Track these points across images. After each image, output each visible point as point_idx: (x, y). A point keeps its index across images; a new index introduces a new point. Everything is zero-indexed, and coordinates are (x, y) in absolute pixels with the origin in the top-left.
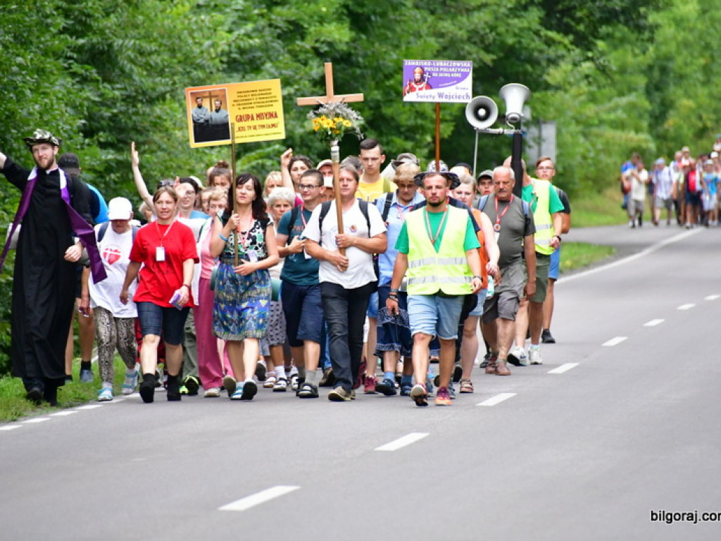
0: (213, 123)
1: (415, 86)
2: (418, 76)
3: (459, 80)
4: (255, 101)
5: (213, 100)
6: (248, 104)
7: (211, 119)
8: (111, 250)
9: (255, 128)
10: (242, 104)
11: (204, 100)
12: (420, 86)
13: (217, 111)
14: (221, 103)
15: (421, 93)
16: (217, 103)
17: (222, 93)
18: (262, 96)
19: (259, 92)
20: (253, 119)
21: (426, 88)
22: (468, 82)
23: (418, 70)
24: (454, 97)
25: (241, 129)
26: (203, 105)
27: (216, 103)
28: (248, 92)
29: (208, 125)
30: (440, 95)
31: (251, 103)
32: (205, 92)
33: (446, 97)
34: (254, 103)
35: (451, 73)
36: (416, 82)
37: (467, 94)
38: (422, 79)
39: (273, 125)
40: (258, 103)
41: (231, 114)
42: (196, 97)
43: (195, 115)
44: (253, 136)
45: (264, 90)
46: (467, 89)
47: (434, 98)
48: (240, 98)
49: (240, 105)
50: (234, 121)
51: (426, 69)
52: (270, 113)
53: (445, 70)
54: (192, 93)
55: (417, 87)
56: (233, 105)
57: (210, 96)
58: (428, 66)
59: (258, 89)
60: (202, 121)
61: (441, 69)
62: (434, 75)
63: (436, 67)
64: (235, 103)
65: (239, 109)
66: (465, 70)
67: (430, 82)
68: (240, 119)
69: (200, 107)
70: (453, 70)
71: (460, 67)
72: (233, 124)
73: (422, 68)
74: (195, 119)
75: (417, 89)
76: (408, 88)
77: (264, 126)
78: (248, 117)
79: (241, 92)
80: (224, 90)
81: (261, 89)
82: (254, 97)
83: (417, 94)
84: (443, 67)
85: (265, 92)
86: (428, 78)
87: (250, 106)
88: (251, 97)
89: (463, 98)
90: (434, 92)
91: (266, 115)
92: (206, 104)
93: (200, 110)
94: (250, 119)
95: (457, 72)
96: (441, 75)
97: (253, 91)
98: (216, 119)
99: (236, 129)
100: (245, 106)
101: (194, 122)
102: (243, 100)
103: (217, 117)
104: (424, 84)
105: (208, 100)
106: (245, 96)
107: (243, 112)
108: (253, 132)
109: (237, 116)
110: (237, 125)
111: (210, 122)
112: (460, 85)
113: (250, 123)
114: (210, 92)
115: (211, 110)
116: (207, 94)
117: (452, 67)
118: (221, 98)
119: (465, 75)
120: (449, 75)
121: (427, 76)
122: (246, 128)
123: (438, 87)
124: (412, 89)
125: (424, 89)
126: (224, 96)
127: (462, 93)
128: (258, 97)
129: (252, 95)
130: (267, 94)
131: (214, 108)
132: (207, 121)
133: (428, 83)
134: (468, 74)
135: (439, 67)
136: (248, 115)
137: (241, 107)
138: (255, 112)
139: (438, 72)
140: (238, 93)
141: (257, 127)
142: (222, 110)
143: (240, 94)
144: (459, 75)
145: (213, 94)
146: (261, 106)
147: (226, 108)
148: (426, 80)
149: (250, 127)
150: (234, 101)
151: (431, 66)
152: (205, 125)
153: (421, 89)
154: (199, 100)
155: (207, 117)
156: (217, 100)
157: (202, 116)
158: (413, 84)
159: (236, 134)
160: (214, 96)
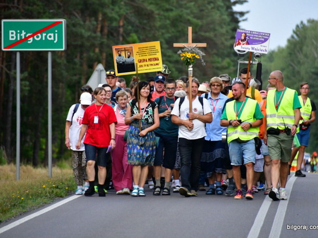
0: (127, 63)
1: (241, 42)
2: (243, 38)
3: (263, 42)
4: (147, 52)
5: (126, 52)
6: (144, 54)
7: (126, 61)
8: (81, 118)
9: (148, 66)
10: (141, 54)
11: (122, 52)
12: (243, 43)
13: (129, 57)
14: (130, 54)
15: (243, 46)
16: (129, 53)
17: (131, 49)
18: (151, 50)
19: (149, 48)
20: (146, 61)
21: (246, 44)
22: (267, 44)
23: (243, 35)
24: (259, 50)
25: (141, 66)
26: (121, 54)
28: (144, 48)
29: (124, 64)
30: (253, 49)
31: (145, 53)
32: (122, 48)
33: (255, 49)
34: (147, 53)
35: (259, 38)
36: (242, 41)
37: (266, 49)
38: (245, 39)
39: (157, 64)
40: (149, 53)
41: (136, 58)
42: (118, 50)
43: (118, 60)
44: (147, 70)
45: (152, 47)
46: (266, 47)
47: (249, 49)
48: (140, 51)
49: (140, 54)
50: (137, 62)
51: (247, 34)
52: (155, 58)
53: (256, 36)
54: (116, 49)
56: (137, 54)
57: (125, 50)
58: (248, 33)
59: (149, 46)
60: (121, 62)
61: (255, 35)
62: (251, 38)
63: (253, 34)
64: (138, 53)
65: (140, 56)
66: (266, 37)
67: (248, 41)
69: (120, 55)
70: (261, 37)
71: (264, 35)
72: (137, 64)
74: (117, 62)
75: (242, 44)
76: (237, 43)
77: (152, 65)
78: (144, 60)
79: (140, 48)
80: (132, 47)
81: (150, 46)
82: (147, 50)
83: (241, 46)
84: (256, 34)
85: (152, 48)
86: (248, 39)
87: (145, 54)
88: (145, 50)
89: (264, 51)
90: (250, 46)
91: (153, 59)
92: (123, 54)
93: (120, 57)
94: (145, 61)
95: (263, 38)
97: (146, 47)
98: (128, 61)
99: (138, 66)
100: (142, 55)
101: (117, 63)
102: (141, 52)
103: (129, 60)
104: (245, 42)
105: (124, 52)
106: (142, 50)
107: (142, 58)
108: (147, 68)
109: (139, 60)
110: (139, 64)
111: (125, 63)
112: (263, 44)
113: (145, 63)
114: (125, 48)
115: (126, 57)
116: (123, 49)
117: (260, 35)
118: (131, 51)
119: (266, 40)
120: (257, 39)
121: (247, 38)
122: (143, 66)
123: (252, 44)
124: (239, 44)
125: (245, 44)
126: (132, 50)
127: (264, 48)
128: (149, 50)
129: (146, 49)
130: (153, 49)
131: (127, 56)
132: (124, 62)
133: (247, 42)
135: (254, 34)
136: (144, 59)
137: (141, 55)
138: (147, 57)
139: (253, 37)
140: (139, 48)
141: (149, 65)
142: (131, 57)
143: (140, 49)
144: (263, 40)
145: (126, 49)
146: (151, 55)
147: (133, 56)
148: (247, 40)
149: (145, 65)
150: (137, 52)
151: (250, 33)
152: (123, 64)
153: (243, 44)
154: (119, 52)
155: (124, 60)
156: (128, 52)
157: (121, 60)
158: (240, 41)
159: (139, 69)
160: (127, 50)
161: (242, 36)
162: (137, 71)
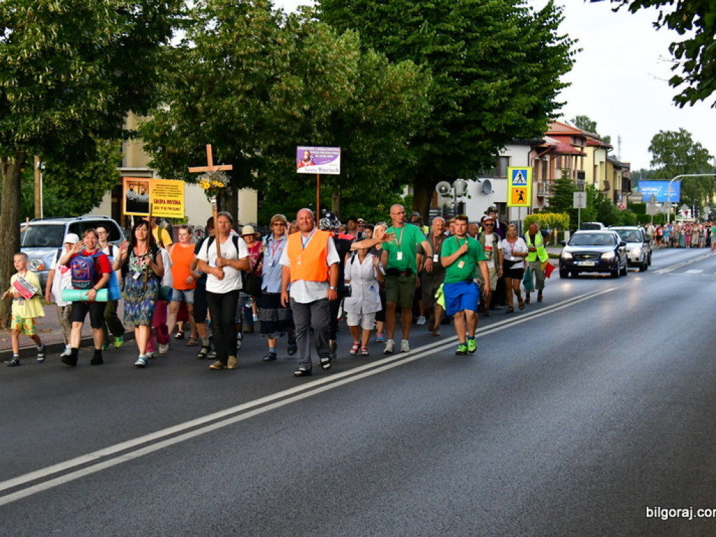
2: (306, 157)
3: (332, 160)
5: (140, 187)
6: (163, 193)
10: (159, 193)
11: (134, 186)
13: (143, 194)
14: (145, 190)
15: (308, 167)
17: (146, 184)
20: (165, 202)
21: (312, 165)
22: (338, 161)
23: (306, 153)
24: (329, 170)
25: (157, 207)
26: (134, 189)
27: (142, 190)
30: (320, 169)
33: (324, 170)
35: (327, 155)
36: (306, 161)
37: (337, 169)
38: (309, 159)
42: (130, 184)
43: (128, 195)
44: (163, 213)
46: (337, 165)
47: (316, 171)
48: (157, 189)
49: (157, 193)
50: (153, 202)
51: (311, 152)
53: (322, 153)
55: (306, 164)
56: (153, 193)
60: (132, 199)
62: (317, 156)
63: (318, 151)
65: (157, 195)
66: (335, 153)
68: (157, 202)
70: (329, 153)
71: (333, 151)
73: (309, 151)
74: (127, 197)
76: (299, 164)
77: (171, 208)
80: (148, 182)
84: (322, 151)
86: (313, 158)
89: (334, 172)
93: (131, 192)
95: (331, 154)
96: (321, 156)
99: (153, 207)
101: (127, 199)
103: (142, 198)
104: (310, 162)
107: (159, 198)
108: (163, 211)
109: (155, 200)
110: (154, 205)
111: (138, 201)
112: (334, 162)
113: (163, 205)
114: (139, 182)
117: (327, 151)
118: (146, 187)
119: (335, 157)
120: (325, 156)
121: (311, 157)
123: (318, 164)
124: (302, 165)
125: (310, 165)
126: (148, 186)
127: (334, 168)
131: (140, 193)
132: (135, 200)
133: (312, 162)
134: (337, 156)
135: (320, 151)
136: (162, 200)
138: (166, 198)
139: (319, 154)
140: (156, 185)
142: (146, 195)
144: (332, 157)
147: (148, 193)
148: (311, 159)
149: (162, 208)
150: (154, 190)
151: (315, 150)
153: (308, 165)
154: (131, 186)
155: (136, 197)
156: (143, 188)
157: (132, 196)
158: (303, 162)
159: (154, 211)
160: (142, 185)
161: (304, 155)
162: (151, 213)
